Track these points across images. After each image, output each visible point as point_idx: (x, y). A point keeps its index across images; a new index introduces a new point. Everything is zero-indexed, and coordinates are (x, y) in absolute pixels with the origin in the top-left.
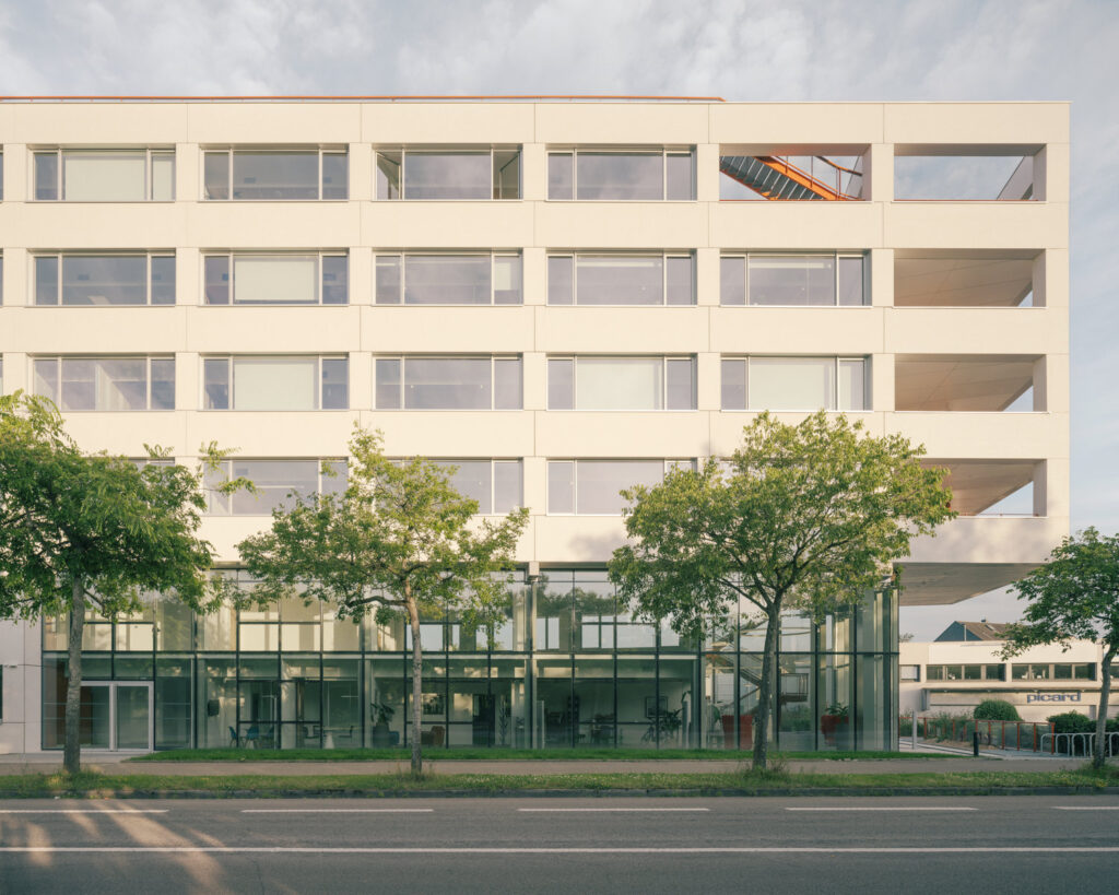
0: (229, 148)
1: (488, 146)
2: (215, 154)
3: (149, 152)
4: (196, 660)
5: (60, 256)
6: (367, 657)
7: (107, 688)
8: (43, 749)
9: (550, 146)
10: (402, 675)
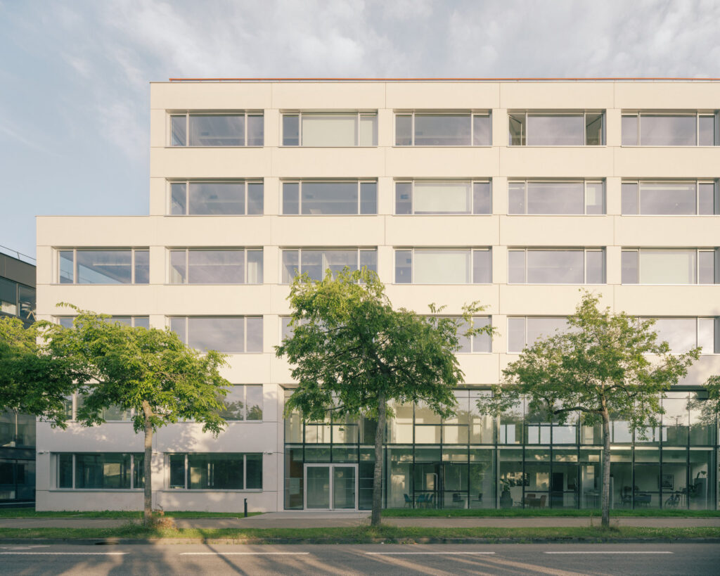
0: (412, 112)
1: (583, 111)
2: (402, 115)
3: (359, 114)
4: (386, 449)
5: (300, 182)
6: (499, 447)
7: (328, 468)
8: (285, 509)
9: (624, 111)
10: (521, 460)
